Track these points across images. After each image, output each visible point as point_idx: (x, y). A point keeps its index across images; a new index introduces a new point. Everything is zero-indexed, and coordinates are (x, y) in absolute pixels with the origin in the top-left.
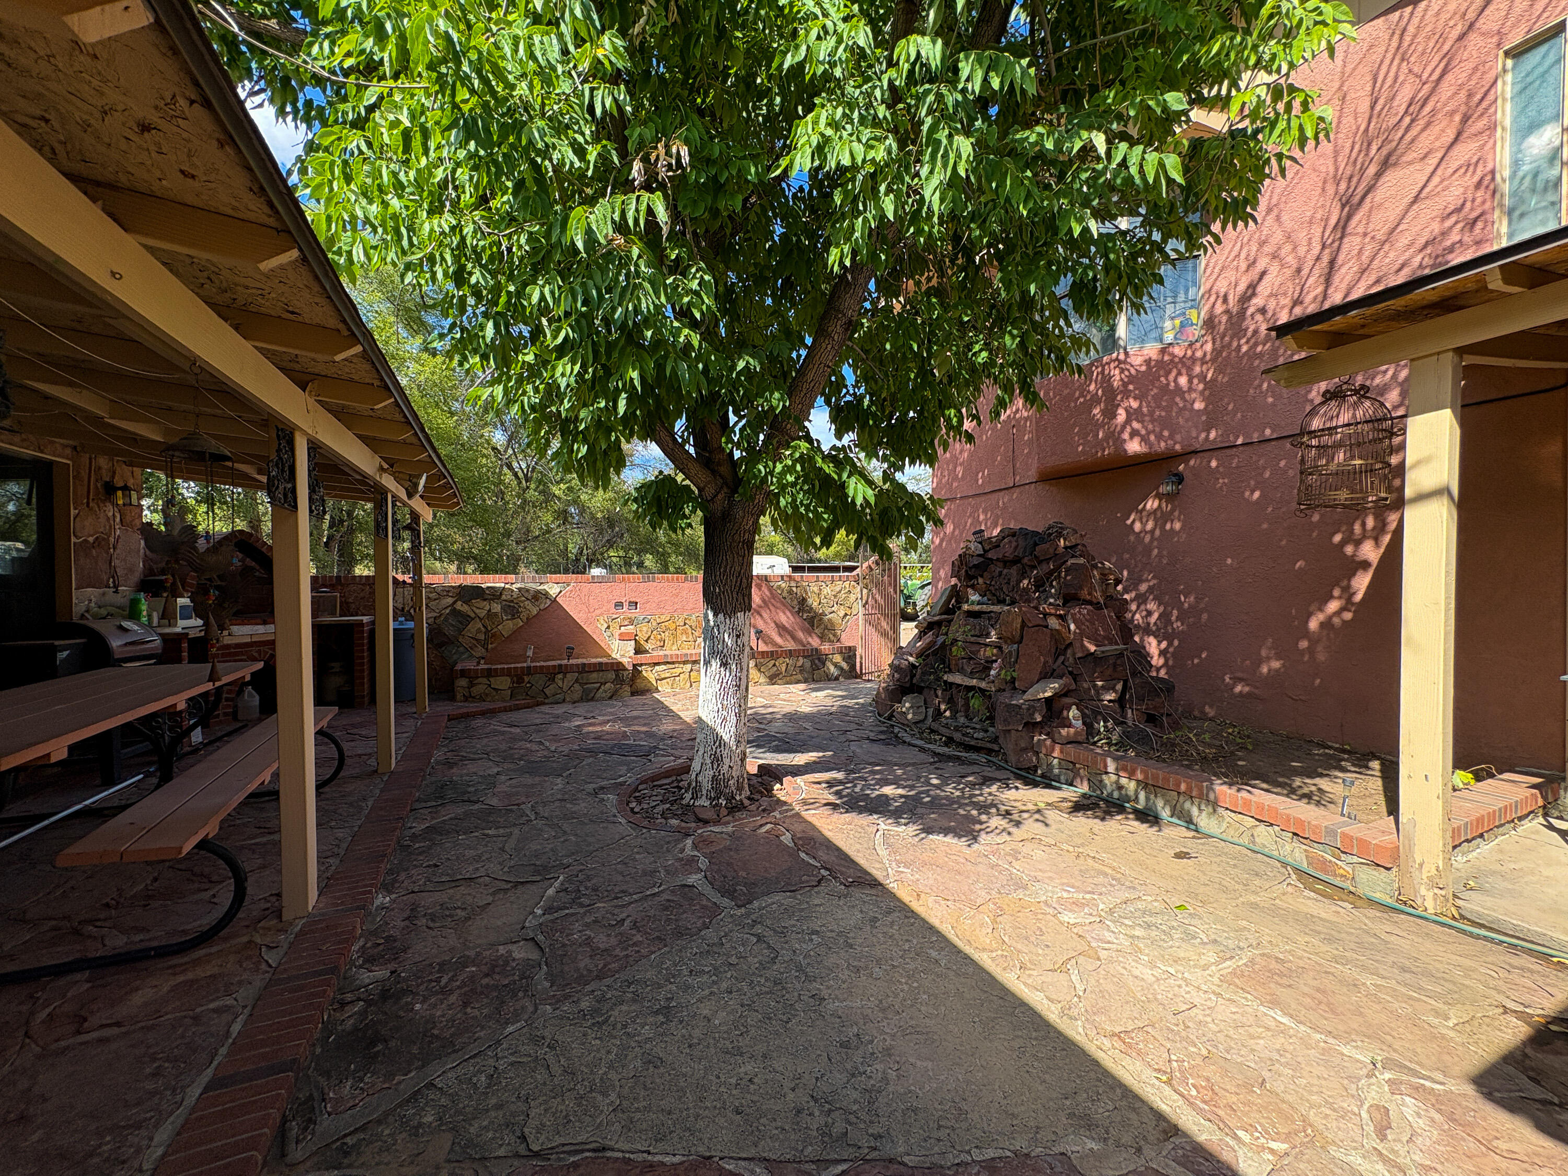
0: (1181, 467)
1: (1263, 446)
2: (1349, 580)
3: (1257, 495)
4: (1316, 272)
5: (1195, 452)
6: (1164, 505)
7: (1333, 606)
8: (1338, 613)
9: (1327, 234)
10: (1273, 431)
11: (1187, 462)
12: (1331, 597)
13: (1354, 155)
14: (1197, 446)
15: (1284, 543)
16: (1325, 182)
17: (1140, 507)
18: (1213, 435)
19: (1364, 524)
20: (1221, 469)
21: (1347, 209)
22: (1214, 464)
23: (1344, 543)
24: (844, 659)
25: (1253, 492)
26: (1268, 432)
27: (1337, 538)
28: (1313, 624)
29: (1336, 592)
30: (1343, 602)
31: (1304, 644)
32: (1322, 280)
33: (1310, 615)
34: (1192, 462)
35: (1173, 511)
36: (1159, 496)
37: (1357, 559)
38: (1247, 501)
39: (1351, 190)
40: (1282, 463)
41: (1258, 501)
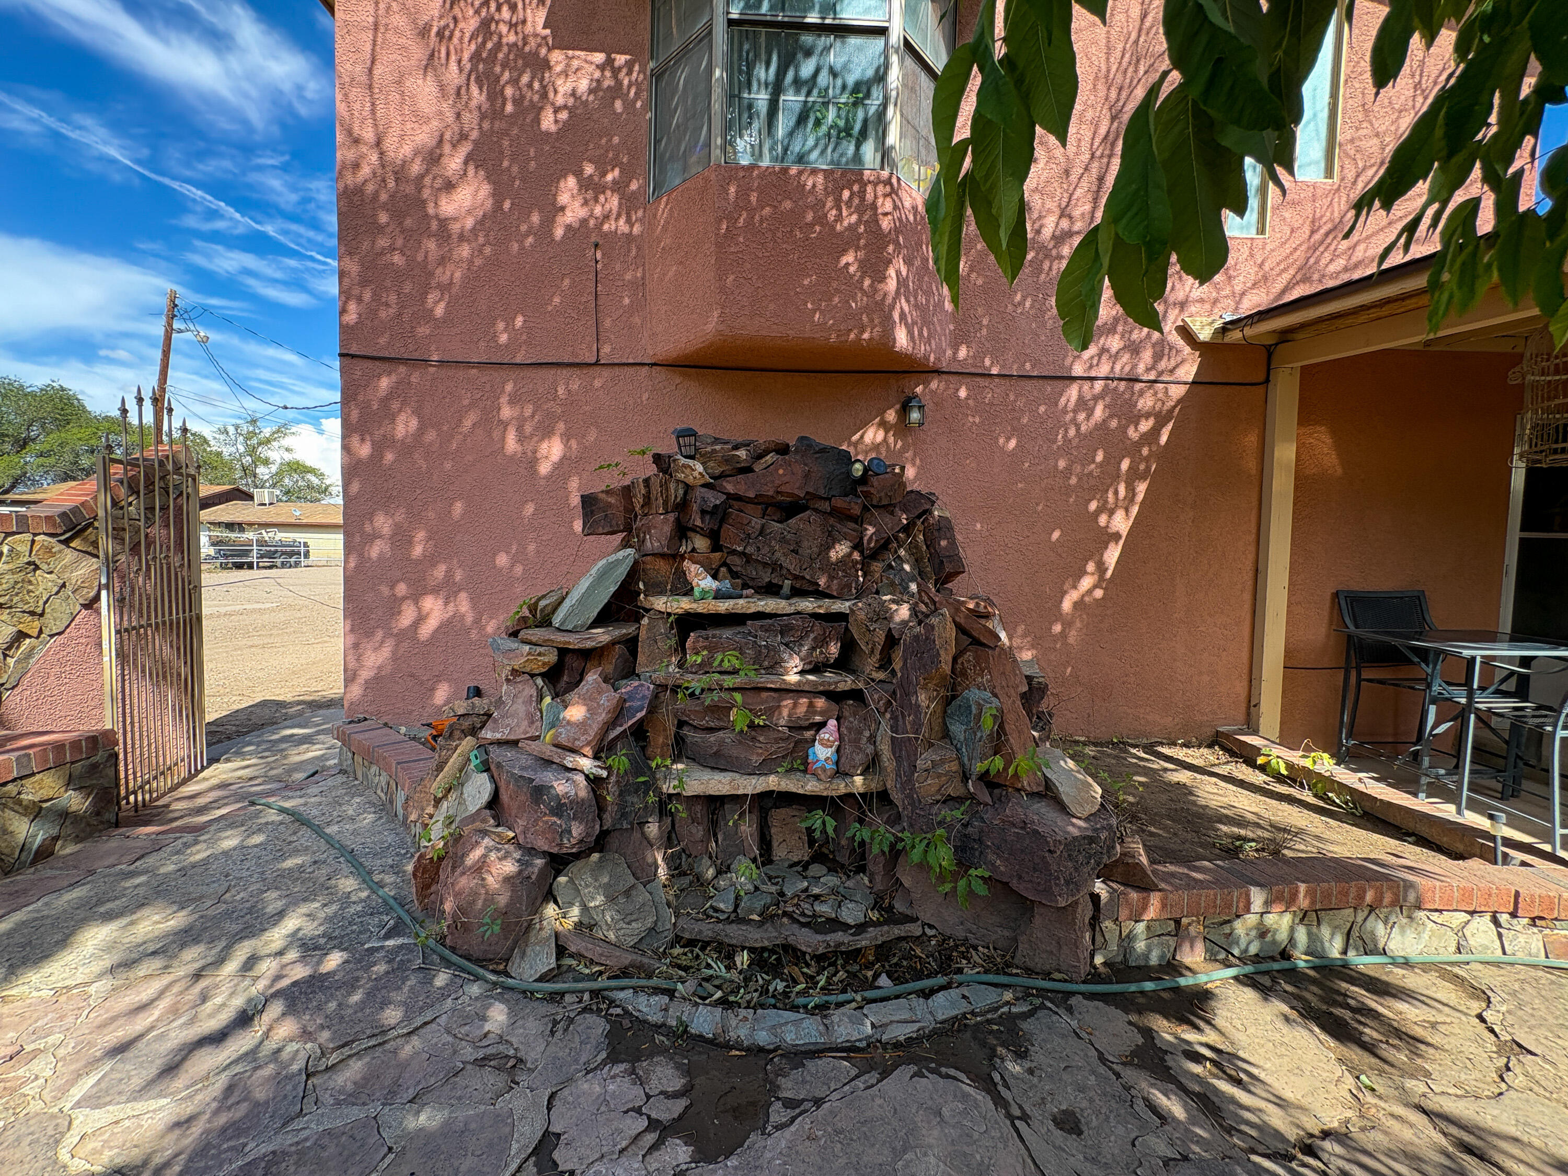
0: (919, 389)
1: (1023, 383)
2: (1102, 555)
3: (1012, 444)
4: (1084, 184)
5: (938, 372)
6: (891, 440)
7: (1086, 583)
8: (1090, 592)
9: (1096, 144)
10: (1034, 366)
11: (926, 383)
12: (1085, 573)
13: (1124, 64)
14: (944, 366)
15: (1040, 508)
16: (1097, 78)
17: (855, 438)
18: (963, 353)
19: (1116, 493)
20: (970, 402)
21: (1115, 124)
22: (963, 393)
23: (1099, 511)
24: (70, 782)
25: (1008, 439)
26: (1028, 366)
27: (1093, 506)
28: (1067, 605)
29: (1091, 567)
30: (1096, 577)
31: (1057, 628)
32: (1090, 196)
33: (1064, 593)
34: (934, 385)
35: (904, 449)
36: (883, 424)
37: (1110, 531)
38: (1002, 449)
39: (1121, 104)
40: (1042, 409)
41: (1013, 454)
